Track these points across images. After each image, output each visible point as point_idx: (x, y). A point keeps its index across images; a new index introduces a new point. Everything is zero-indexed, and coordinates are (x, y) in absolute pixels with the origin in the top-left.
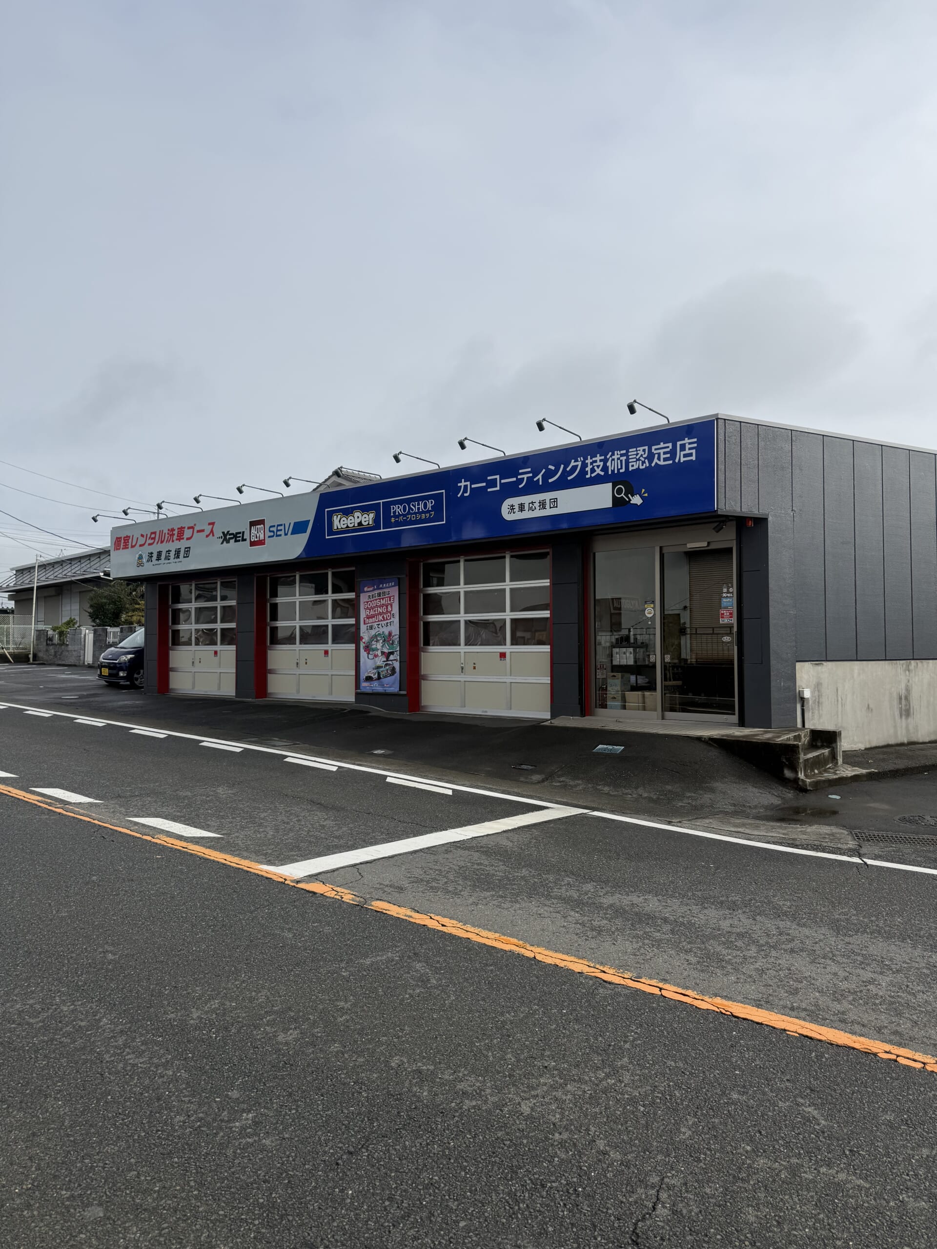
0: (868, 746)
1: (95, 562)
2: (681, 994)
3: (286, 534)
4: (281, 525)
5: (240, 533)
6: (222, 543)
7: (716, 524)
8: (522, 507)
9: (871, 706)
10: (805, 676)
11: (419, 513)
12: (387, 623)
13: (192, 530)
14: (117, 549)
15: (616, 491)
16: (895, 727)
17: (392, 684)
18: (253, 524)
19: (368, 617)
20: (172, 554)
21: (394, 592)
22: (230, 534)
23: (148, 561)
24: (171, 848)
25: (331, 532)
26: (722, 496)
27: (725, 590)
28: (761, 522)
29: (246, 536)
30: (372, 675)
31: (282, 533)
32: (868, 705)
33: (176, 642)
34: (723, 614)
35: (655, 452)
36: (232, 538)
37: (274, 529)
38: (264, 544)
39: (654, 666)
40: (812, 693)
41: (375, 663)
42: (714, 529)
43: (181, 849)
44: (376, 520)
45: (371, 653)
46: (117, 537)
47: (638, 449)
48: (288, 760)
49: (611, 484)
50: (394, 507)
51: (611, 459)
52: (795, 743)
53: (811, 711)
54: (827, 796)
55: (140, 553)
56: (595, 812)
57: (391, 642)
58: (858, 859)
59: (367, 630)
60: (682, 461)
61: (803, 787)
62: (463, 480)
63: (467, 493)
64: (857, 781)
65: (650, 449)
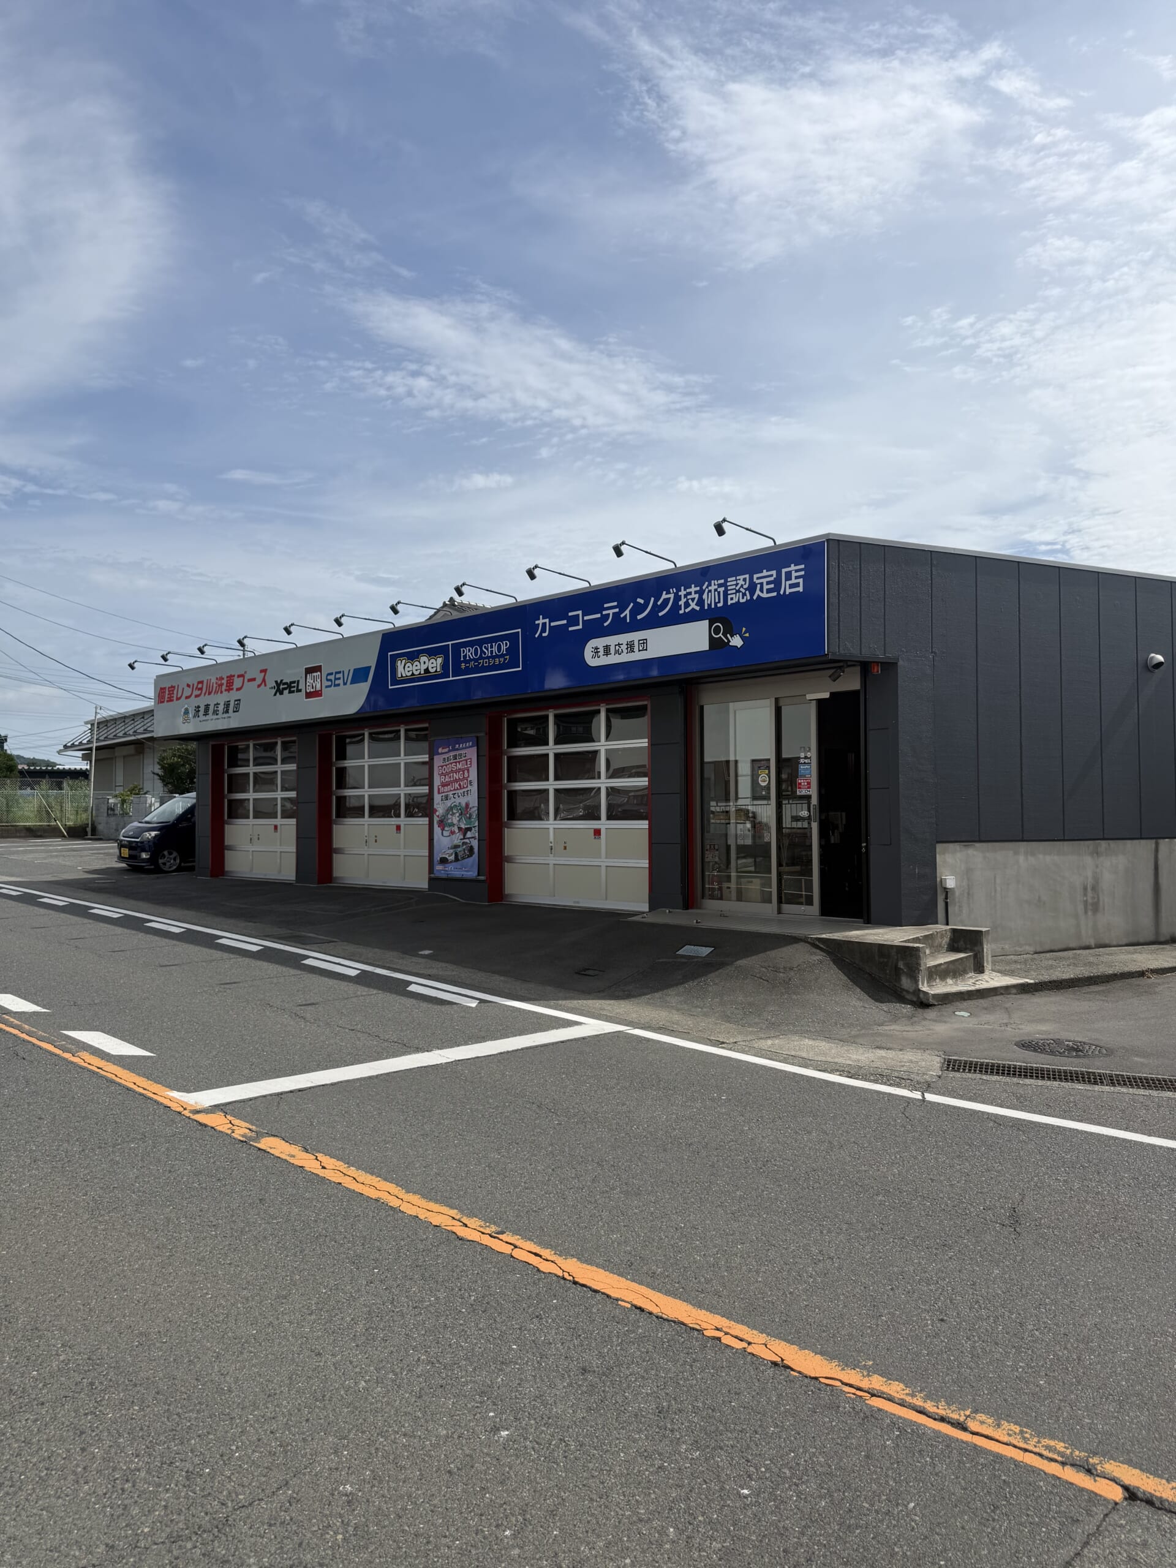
0: (1039, 950)
3: (345, 684)
4: (340, 672)
5: (294, 682)
6: (275, 695)
7: (832, 671)
8: (607, 649)
9: (1043, 899)
10: (949, 861)
11: (493, 657)
12: (464, 792)
13: (242, 678)
14: (162, 707)
15: (713, 630)
16: (1078, 925)
17: (469, 869)
18: (309, 671)
19: (444, 785)
20: (221, 708)
21: (472, 753)
22: (284, 684)
23: (194, 717)
25: (395, 681)
26: (834, 637)
28: (889, 667)
29: (301, 686)
30: (447, 856)
31: (341, 682)
33: (233, 815)
35: (757, 582)
36: (285, 689)
37: (332, 677)
38: (321, 695)
39: (769, 847)
40: (961, 882)
41: (451, 841)
42: (830, 677)
43: (95, 1069)
44: (445, 666)
45: (446, 829)
46: (161, 689)
47: (738, 578)
48: (307, 962)
49: (708, 621)
50: (464, 651)
51: (707, 590)
52: (916, 945)
53: (958, 904)
54: (954, 1013)
55: (186, 706)
56: (636, 1030)
57: (468, 815)
58: (920, 1093)
59: (442, 800)
60: (787, 593)
61: (924, 1001)
62: (541, 617)
63: (545, 632)
64: (1002, 994)
65: (751, 578)
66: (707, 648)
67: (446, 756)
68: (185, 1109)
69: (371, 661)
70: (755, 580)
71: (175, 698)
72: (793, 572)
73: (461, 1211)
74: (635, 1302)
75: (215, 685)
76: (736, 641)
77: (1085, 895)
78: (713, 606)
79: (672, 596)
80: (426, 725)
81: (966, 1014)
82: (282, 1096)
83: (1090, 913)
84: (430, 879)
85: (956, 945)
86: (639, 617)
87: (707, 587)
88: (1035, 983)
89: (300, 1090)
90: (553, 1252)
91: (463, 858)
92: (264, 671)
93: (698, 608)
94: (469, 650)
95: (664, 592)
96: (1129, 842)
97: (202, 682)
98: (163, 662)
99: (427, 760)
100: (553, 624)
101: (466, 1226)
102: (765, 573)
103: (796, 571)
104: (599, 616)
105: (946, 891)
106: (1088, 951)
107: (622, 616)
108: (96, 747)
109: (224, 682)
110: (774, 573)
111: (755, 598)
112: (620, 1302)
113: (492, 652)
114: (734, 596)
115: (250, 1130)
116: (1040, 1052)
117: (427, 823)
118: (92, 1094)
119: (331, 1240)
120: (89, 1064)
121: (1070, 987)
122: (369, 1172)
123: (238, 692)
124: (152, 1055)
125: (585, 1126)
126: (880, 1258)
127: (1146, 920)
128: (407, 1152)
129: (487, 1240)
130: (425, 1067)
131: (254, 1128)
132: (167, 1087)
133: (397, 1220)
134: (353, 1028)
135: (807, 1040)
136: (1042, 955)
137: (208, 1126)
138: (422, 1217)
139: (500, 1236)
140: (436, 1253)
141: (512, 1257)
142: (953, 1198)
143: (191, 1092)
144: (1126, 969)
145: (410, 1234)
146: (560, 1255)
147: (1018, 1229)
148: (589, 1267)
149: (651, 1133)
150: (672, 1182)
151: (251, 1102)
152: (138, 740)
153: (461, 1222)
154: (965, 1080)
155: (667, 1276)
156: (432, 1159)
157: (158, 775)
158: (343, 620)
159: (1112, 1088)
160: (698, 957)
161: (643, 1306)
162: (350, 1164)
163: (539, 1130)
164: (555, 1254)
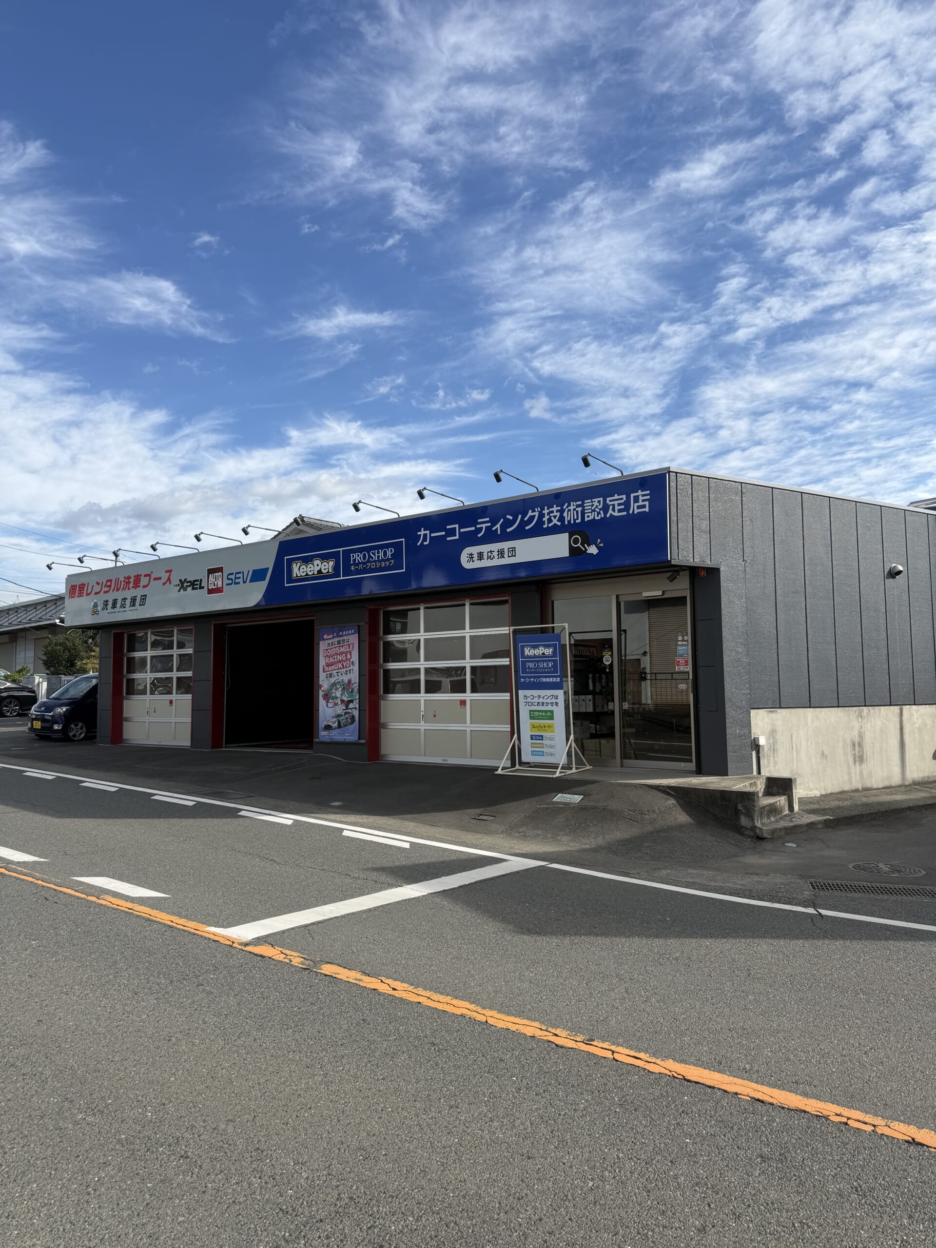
0: (823, 793)
1: (50, 609)
2: (634, 1057)
3: (244, 582)
4: (240, 573)
5: (197, 581)
6: (179, 591)
7: (670, 574)
8: (480, 556)
9: (825, 753)
10: (760, 723)
11: (380, 561)
12: (347, 671)
13: (148, 578)
14: (72, 597)
15: (572, 542)
16: (849, 773)
17: (350, 734)
18: (211, 571)
19: (328, 665)
20: (128, 602)
21: (354, 639)
22: (188, 582)
23: (103, 609)
24: (117, 910)
25: (290, 580)
26: (675, 547)
27: (680, 638)
28: (713, 573)
29: (204, 584)
30: (331, 724)
32: (823, 752)
33: (131, 691)
34: (678, 662)
35: (610, 503)
36: (189, 586)
37: (233, 577)
38: (222, 591)
39: (613, 713)
40: (768, 739)
41: (336, 711)
42: (668, 578)
43: (127, 910)
44: (336, 568)
45: (330, 701)
46: (72, 586)
47: (593, 500)
48: (242, 813)
49: (567, 534)
50: (353, 556)
51: (567, 509)
52: (752, 790)
53: (766, 757)
54: (785, 844)
55: (95, 601)
56: (555, 864)
57: (350, 690)
58: (813, 909)
59: (327, 677)
60: (636, 512)
61: (760, 835)
62: (422, 529)
63: (426, 541)
65: (605, 501)
66: (568, 555)
67: (330, 642)
69: (269, 563)
70: (608, 502)
71: (85, 594)
72: (641, 496)
73: (543, 1022)
74: (750, 1095)
75: (123, 583)
76: (593, 550)
77: (854, 749)
78: (572, 522)
79: (537, 514)
81: (794, 845)
82: (309, 928)
83: (857, 763)
85: (772, 790)
86: (508, 530)
88: (834, 820)
89: (319, 922)
91: (345, 725)
92: (170, 571)
93: (559, 524)
94: (358, 555)
95: (530, 511)
96: (882, 707)
97: (110, 581)
100: (433, 535)
102: (616, 497)
104: (473, 528)
105: (759, 747)
106: (859, 793)
107: (494, 529)
109: (132, 580)
110: (624, 497)
111: (608, 516)
112: (739, 1096)
113: (378, 557)
114: (590, 514)
118: (141, 931)
120: (118, 905)
122: (437, 992)
123: (145, 589)
124: (168, 896)
129: (584, 1047)
130: (408, 900)
131: (306, 957)
132: (202, 923)
133: (495, 1033)
134: (322, 869)
135: (690, 869)
137: (267, 957)
138: (514, 1029)
139: (593, 1043)
140: (552, 1060)
143: (226, 927)
145: (515, 1044)
146: (656, 1057)
148: (687, 1066)
151: (286, 935)
153: (550, 1032)
154: (836, 897)
155: (758, 1071)
157: (40, 659)
158: (249, 530)
160: (571, 804)
161: (761, 1098)
162: (417, 986)
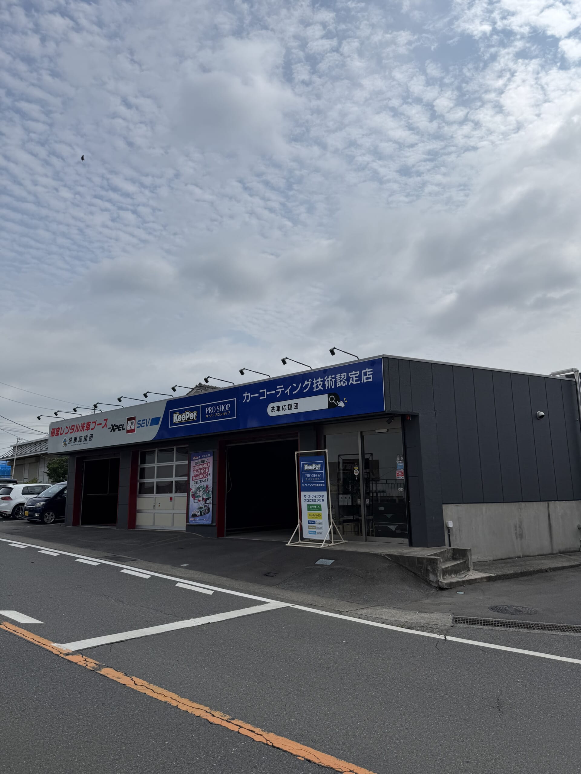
0: (495, 558)
3: (147, 426)
4: (145, 420)
5: (121, 425)
6: (111, 431)
7: (388, 419)
8: (278, 408)
10: (449, 513)
11: (222, 412)
12: (206, 480)
13: (94, 424)
14: (53, 436)
15: (330, 399)
16: (513, 545)
17: (207, 520)
18: (129, 419)
19: (195, 476)
20: (83, 439)
21: (210, 460)
22: (116, 426)
23: (69, 443)
25: (172, 424)
26: (388, 403)
27: (398, 459)
28: (415, 417)
29: (125, 427)
30: (196, 513)
31: (145, 425)
32: (494, 532)
34: (398, 473)
36: (116, 428)
37: (140, 422)
38: (134, 432)
39: (360, 506)
40: (455, 524)
41: (199, 505)
44: (198, 416)
45: (196, 499)
46: (53, 429)
47: (341, 374)
48: (124, 571)
49: (327, 395)
50: (207, 409)
51: (326, 380)
52: (436, 557)
53: (454, 536)
54: (456, 592)
55: (65, 438)
56: (297, 605)
57: (207, 492)
58: (443, 636)
59: (194, 484)
60: (365, 382)
61: (441, 586)
62: (246, 392)
63: (248, 400)
64: (479, 582)
65: (348, 375)
66: (328, 408)
67: (197, 461)
68: (61, 653)
69: (161, 415)
70: (349, 376)
71: (60, 434)
72: (367, 372)
73: (211, 708)
74: (306, 757)
75: (80, 427)
76: (341, 404)
77: (516, 530)
78: (330, 388)
79: (310, 383)
80: (187, 446)
81: (462, 593)
82: (112, 645)
83: (519, 539)
84: (187, 526)
85: (455, 557)
86: (294, 393)
87: (327, 379)
88: (495, 576)
89: (121, 641)
90: (261, 730)
91: (204, 514)
92: (106, 420)
93: (322, 389)
94: (210, 409)
95: (306, 381)
96: (535, 503)
97: (74, 426)
98: (55, 416)
99: (187, 463)
100: (252, 396)
101: (213, 716)
102: (354, 372)
103: (369, 372)
104: (274, 392)
105: (449, 529)
106: (519, 559)
107: (286, 392)
108: (16, 458)
109: (85, 425)
110: (358, 372)
111: (350, 384)
112: (298, 757)
113: (221, 409)
114: (339, 383)
115: (96, 664)
116: (501, 612)
117: (186, 496)
118: (10, 645)
119: (142, 726)
120: (9, 629)
121: (512, 578)
122: (160, 687)
123: (92, 430)
124: (43, 623)
125: (273, 659)
126: (433, 728)
127: (546, 542)
128: (180, 675)
129: (225, 724)
130: (187, 628)
131: (98, 663)
132: (51, 641)
133: (177, 713)
134: (148, 607)
135: (384, 609)
136: (497, 561)
137: (74, 662)
138: (190, 712)
139: (232, 721)
140: (198, 732)
141: (239, 733)
142: (466, 693)
143: (62, 643)
144: (539, 568)
145: (183, 721)
146: (264, 731)
147: (501, 709)
148: (280, 737)
149: (308, 662)
150: (321, 689)
151: (96, 648)
152: (38, 454)
153: (211, 714)
154: (465, 628)
155: (322, 742)
156: (193, 679)
157: (46, 473)
158: (148, 394)
159: (539, 631)
160: (326, 565)
161: (311, 759)
162: (150, 682)
163: (249, 662)
164: (262, 731)
